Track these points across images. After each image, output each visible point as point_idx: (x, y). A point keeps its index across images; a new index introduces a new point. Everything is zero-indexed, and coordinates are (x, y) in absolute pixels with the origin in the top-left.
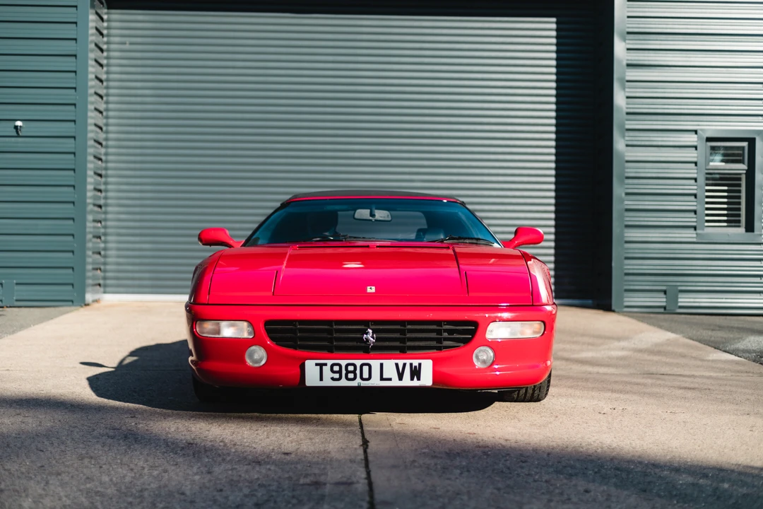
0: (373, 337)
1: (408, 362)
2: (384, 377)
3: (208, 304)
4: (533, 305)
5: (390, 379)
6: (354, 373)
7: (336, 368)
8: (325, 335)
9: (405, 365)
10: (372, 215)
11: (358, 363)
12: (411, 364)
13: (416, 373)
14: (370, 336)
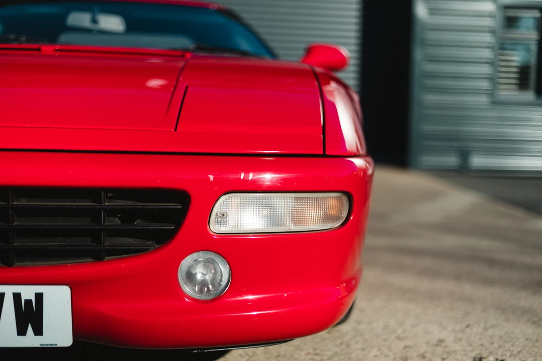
4: (324, 156)
10: (94, 21)
12: (17, 297)
13: (30, 317)
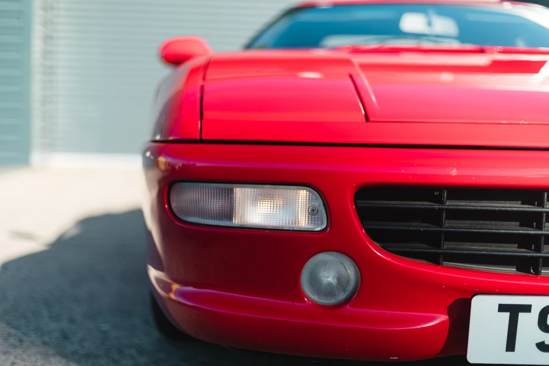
3: (201, 141)
8: (514, 228)
10: (430, 24)
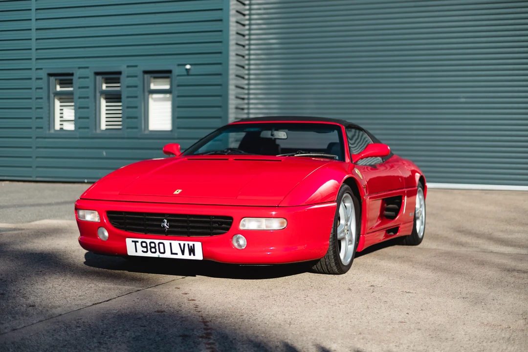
0: (167, 225)
1: (186, 243)
2: (173, 252)
4: (278, 206)
5: (177, 254)
6: (155, 247)
7: (144, 245)
8: (141, 222)
9: (184, 244)
10: (272, 135)
11: (157, 241)
12: (188, 245)
13: (192, 251)
14: (165, 224)
